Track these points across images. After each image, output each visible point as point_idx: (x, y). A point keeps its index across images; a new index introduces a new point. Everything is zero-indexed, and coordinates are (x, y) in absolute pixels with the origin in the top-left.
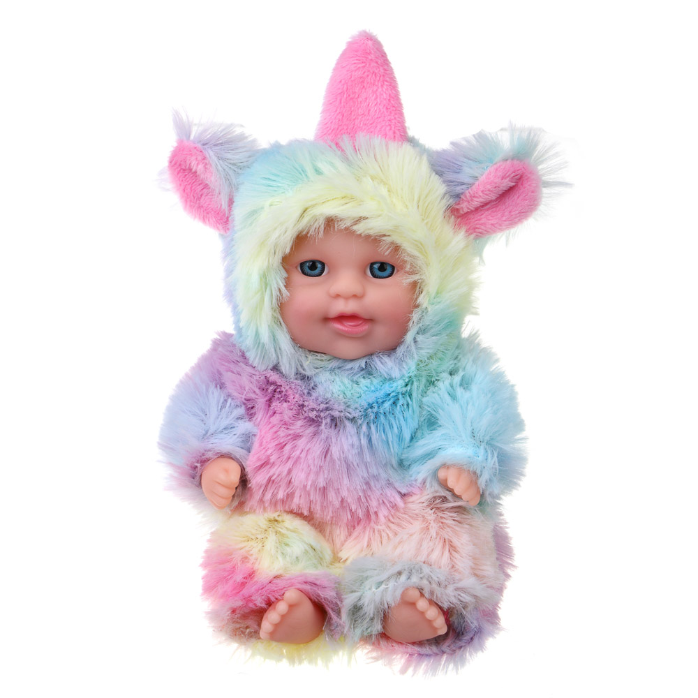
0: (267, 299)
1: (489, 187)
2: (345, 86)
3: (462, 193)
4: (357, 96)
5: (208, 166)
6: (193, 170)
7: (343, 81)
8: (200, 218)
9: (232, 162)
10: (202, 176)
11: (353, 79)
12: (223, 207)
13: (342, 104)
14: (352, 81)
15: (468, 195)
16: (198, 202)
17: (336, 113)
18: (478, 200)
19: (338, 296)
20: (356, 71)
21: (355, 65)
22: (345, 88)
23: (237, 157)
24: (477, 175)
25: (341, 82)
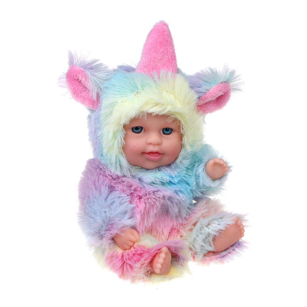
0: (116, 143)
1: (213, 95)
2: (153, 46)
3: (201, 97)
4: (158, 50)
5: (87, 79)
6: (80, 80)
7: (152, 43)
8: (81, 102)
9: (97, 77)
10: (83, 83)
11: (157, 42)
12: (94, 98)
13: (151, 54)
14: (156, 43)
15: (203, 97)
16: (80, 94)
17: (148, 59)
18: (208, 100)
19: (150, 144)
20: (158, 39)
21: (158, 36)
22: (153, 47)
23: (100, 75)
24: (208, 89)
25: (151, 44)
